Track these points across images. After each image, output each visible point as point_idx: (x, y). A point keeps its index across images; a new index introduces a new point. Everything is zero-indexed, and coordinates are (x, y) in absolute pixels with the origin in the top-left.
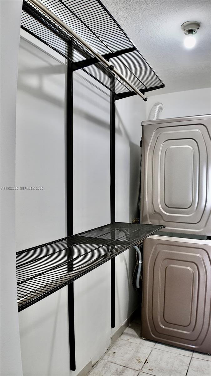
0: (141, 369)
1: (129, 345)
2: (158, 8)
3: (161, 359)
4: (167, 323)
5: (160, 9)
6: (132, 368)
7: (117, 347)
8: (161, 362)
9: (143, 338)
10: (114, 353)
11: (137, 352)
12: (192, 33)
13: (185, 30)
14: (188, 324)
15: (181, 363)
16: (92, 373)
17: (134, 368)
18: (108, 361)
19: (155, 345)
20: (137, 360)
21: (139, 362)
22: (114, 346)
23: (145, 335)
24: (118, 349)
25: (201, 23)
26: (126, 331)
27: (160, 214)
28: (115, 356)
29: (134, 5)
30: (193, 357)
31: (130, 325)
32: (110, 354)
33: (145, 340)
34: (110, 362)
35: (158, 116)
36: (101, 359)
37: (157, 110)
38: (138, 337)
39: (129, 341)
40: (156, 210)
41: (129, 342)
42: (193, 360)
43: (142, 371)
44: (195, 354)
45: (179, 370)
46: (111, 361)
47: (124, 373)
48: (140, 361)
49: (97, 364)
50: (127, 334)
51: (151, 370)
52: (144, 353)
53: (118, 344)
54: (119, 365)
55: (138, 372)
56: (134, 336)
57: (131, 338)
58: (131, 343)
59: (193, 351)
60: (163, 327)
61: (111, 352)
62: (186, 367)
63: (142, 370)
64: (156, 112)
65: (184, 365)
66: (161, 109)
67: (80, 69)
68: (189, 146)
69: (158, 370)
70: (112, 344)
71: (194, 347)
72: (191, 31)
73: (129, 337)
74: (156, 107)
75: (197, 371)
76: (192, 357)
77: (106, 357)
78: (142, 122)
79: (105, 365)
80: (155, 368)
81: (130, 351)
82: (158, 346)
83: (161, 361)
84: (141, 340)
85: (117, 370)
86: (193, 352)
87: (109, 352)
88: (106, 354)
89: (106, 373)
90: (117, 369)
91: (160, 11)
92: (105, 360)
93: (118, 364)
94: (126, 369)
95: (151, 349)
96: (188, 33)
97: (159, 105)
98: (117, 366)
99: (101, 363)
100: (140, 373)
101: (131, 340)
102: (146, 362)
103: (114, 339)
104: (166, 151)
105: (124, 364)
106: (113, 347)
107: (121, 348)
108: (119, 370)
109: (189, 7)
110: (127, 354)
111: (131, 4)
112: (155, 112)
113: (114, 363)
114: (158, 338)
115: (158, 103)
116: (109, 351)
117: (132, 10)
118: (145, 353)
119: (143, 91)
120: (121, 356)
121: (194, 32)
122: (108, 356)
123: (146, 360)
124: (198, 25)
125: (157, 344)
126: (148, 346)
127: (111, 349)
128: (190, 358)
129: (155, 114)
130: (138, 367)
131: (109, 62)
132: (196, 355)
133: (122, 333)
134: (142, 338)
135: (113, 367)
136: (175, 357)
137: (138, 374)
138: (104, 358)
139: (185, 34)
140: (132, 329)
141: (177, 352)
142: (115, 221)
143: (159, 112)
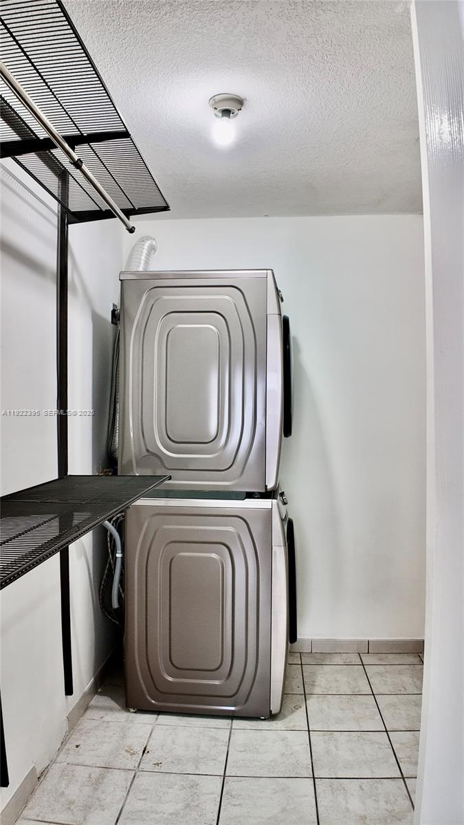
0: (138, 766)
1: (106, 727)
2: (174, 62)
3: (173, 742)
4: (178, 670)
5: (177, 64)
6: (119, 767)
7: (81, 734)
8: (174, 746)
9: (132, 710)
10: (77, 746)
11: (124, 737)
12: (229, 116)
13: (216, 109)
14: (218, 665)
15: (213, 743)
16: (38, 792)
17: (123, 767)
18: (68, 764)
19: (157, 719)
20: (127, 751)
21: (132, 754)
22: (75, 733)
23: (134, 703)
24: (83, 738)
25: (246, 100)
26: (92, 703)
27: (158, 456)
28: (81, 751)
29: (129, 48)
30: (233, 727)
31: (99, 690)
32: (69, 750)
33: (134, 712)
34: (72, 764)
35: (147, 263)
36: (53, 761)
37: (145, 251)
38: (120, 710)
39: (103, 719)
40: (149, 449)
41: (104, 722)
42: (234, 734)
43: (140, 769)
44: (235, 722)
45: (211, 755)
46: (74, 762)
47: (105, 780)
48: (132, 752)
49: (45, 773)
50: (97, 707)
51: (158, 764)
52: (138, 735)
53: (82, 729)
54: (92, 767)
55: (134, 772)
56: (111, 709)
57: (107, 714)
58: (108, 722)
59: (231, 716)
60: (170, 679)
61: (70, 745)
62: (224, 747)
63: (141, 766)
64: (144, 254)
65: (220, 744)
66: (152, 249)
67: (10, 158)
68: (210, 327)
69: (173, 762)
70: (70, 731)
71: (233, 708)
72: (227, 112)
73: (102, 713)
74: (144, 245)
75: (245, 751)
76: (231, 729)
77: (62, 757)
78: (121, 273)
79: (63, 771)
80: (166, 758)
81: (110, 737)
82: (163, 719)
83: (174, 744)
84: (128, 714)
85: (90, 777)
86: (232, 720)
87: (66, 747)
88: (62, 750)
89: (68, 786)
90: (90, 775)
91: (175, 68)
92: (61, 763)
93: (89, 766)
94: (108, 772)
95: (150, 727)
96: (221, 115)
97: (149, 242)
98: (89, 770)
99: (55, 770)
100: (138, 774)
101: (107, 718)
102: (146, 752)
103: (73, 721)
104: (168, 334)
105: (102, 763)
106: (73, 736)
107: (89, 735)
108: (93, 776)
109: (229, 68)
110: (105, 744)
111: (124, 45)
112: (141, 256)
113: (82, 765)
114: (162, 704)
115: (147, 237)
116: (65, 745)
117: (125, 56)
118: (140, 737)
119: (129, 213)
120: (93, 750)
121: (231, 115)
122: (66, 754)
123: (145, 749)
124: (240, 102)
125: (161, 717)
126: (144, 722)
127: (70, 741)
128: (229, 730)
129: (141, 259)
130: (131, 763)
131: (74, 150)
132: (237, 724)
133: (87, 708)
134: (129, 711)
135: (82, 773)
136: (200, 732)
137: (134, 776)
138: (58, 760)
139: (216, 115)
140: (106, 697)
141: (202, 725)
142: (68, 474)
143: (148, 255)
